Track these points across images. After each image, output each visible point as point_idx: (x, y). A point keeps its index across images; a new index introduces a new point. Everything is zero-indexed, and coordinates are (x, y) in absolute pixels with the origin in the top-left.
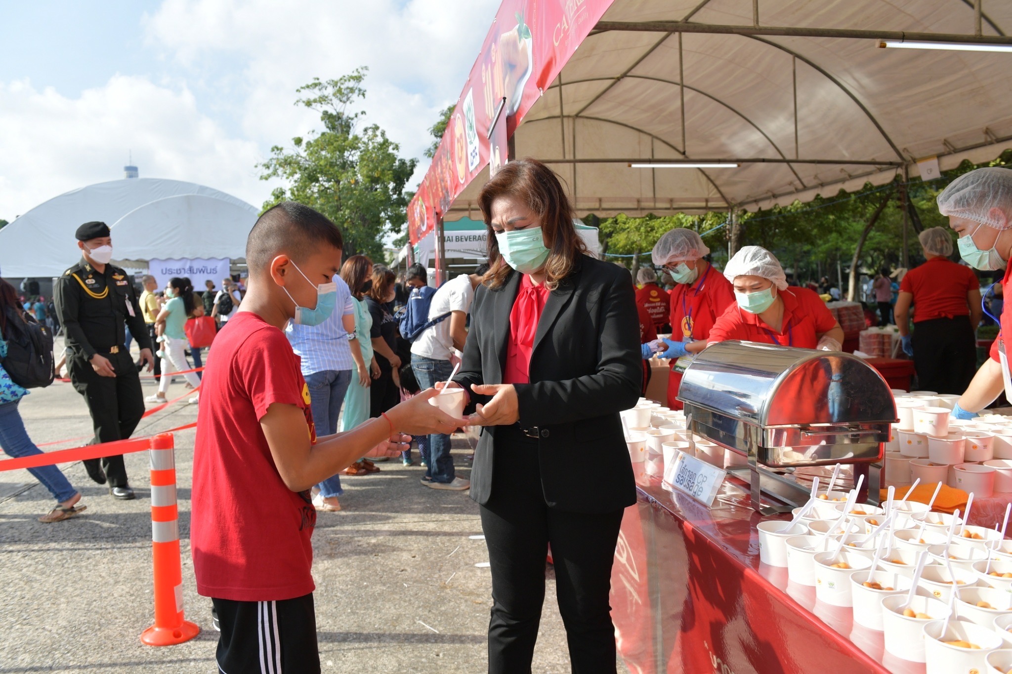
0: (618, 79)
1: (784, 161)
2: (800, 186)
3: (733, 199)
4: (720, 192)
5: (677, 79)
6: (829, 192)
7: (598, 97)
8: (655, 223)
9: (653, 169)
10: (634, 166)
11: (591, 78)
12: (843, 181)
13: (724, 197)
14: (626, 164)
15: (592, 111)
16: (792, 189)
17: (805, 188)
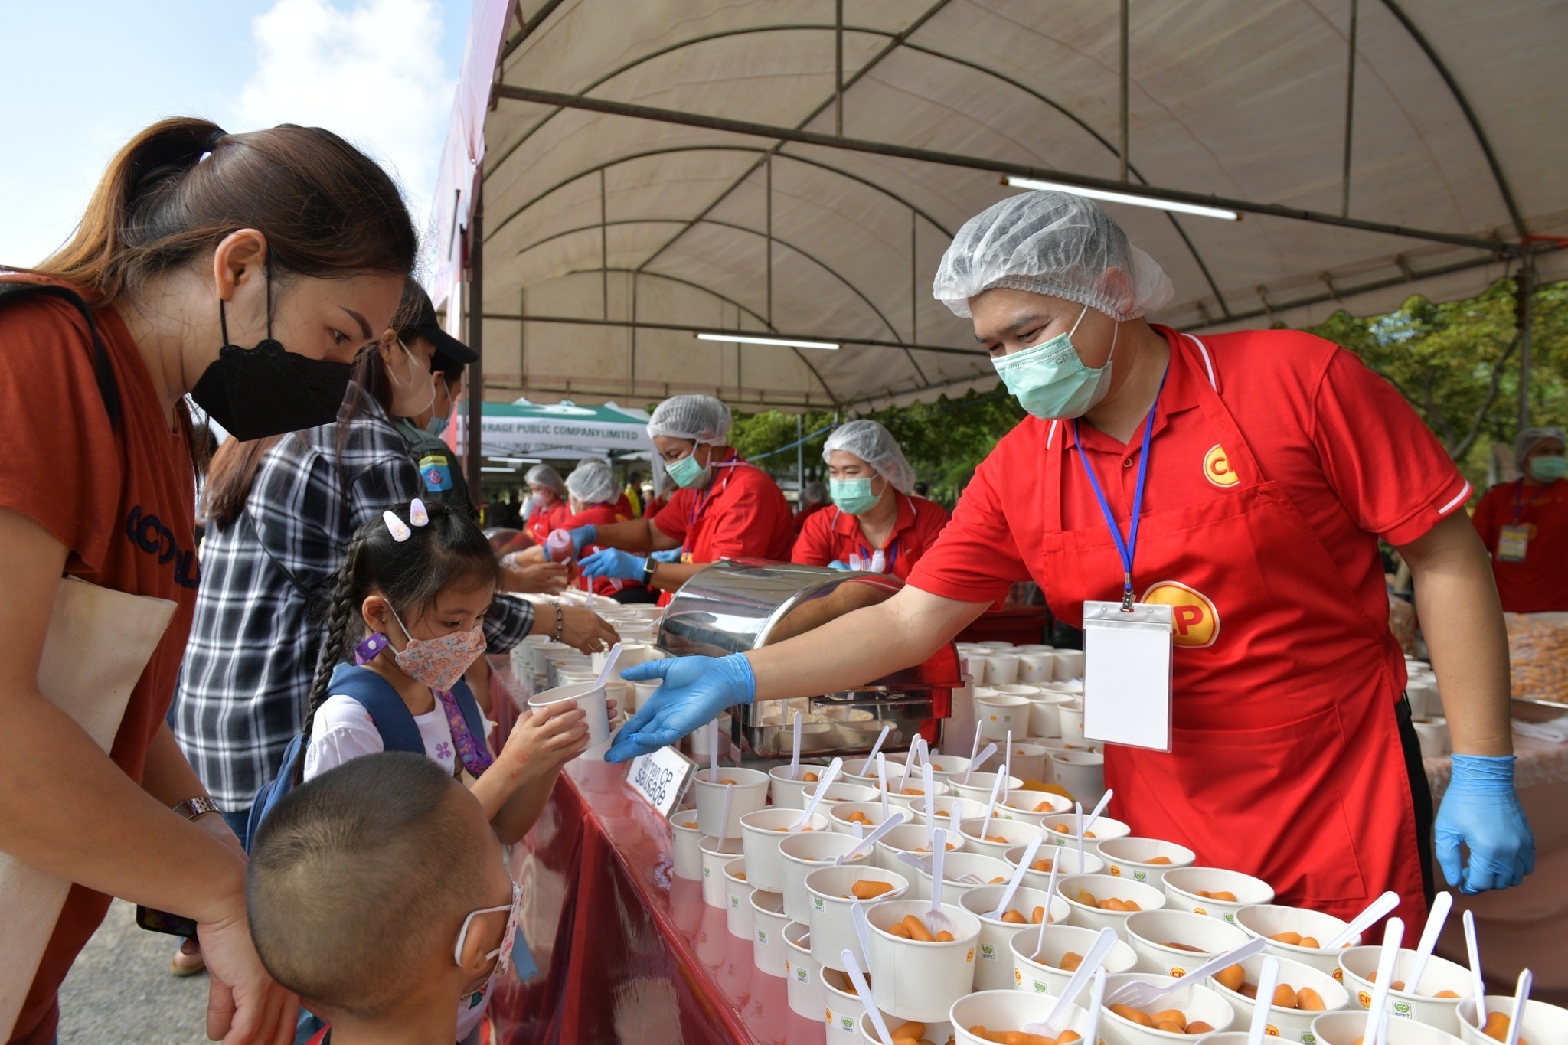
0: (692, 224)
1: (900, 345)
2: (922, 383)
3: (840, 395)
4: (825, 386)
5: (764, 230)
6: (956, 392)
7: (666, 247)
8: (747, 424)
9: (739, 344)
10: (702, 336)
11: (654, 218)
12: (973, 378)
13: (829, 393)
14: (690, 334)
15: (660, 265)
16: (912, 385)
17: (928, 386)
